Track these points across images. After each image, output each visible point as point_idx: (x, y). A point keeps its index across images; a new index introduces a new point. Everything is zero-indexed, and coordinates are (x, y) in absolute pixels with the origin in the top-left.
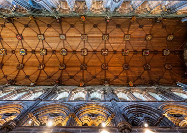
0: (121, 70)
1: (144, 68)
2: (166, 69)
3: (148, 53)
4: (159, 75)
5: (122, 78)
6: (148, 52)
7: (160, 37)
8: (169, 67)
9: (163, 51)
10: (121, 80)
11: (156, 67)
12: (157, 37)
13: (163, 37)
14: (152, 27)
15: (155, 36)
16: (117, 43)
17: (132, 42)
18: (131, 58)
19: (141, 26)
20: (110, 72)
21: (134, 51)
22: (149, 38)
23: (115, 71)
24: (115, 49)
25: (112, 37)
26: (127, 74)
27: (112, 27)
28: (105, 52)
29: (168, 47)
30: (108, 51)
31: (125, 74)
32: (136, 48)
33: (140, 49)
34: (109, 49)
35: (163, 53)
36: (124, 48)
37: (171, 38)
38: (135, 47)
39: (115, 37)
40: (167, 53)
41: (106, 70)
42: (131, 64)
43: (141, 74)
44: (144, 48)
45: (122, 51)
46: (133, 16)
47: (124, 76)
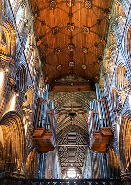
0: (52, 26)
1: (56, 48)
2: (57, 66)
3: (70, 49)
4: (51, 61)
5: (43, 30)
6: (72, 50)
7: (85, 59)
8: (59, 68)
9: (73, 61)
10: (41, 30)
11: (58, 58)
12: (85, 57)
13: (85, 61)
14: (95, 55)
15: (87, 55)
16: (81, 18)
17: (81, 34)
18: (65, 34)
19: (96, 45)
20: (48, 14)
21: (72, 36)
22: (85, 51)
23: (49, 20)
24: (74, 15)
25: (88, 12)
26: (48, 33)
27: (99, 15)
28: (70, 3)
29: (77, 65)
30: (72, 7)
31: (47, 31)
32: (75, 37)
33: (74, 42)
34: (74, 8)
35: (71, 61)
36: (75, 25)
37: (84, 67)
38: (77, 37)
39: (87, 16)
40: (71, 64)
41: (50, 7)
42: (59, 35)
43: (50, 47)
44: (76, 46)
45: (73, 24)
46: (106, 42)
47: (45, 31)
